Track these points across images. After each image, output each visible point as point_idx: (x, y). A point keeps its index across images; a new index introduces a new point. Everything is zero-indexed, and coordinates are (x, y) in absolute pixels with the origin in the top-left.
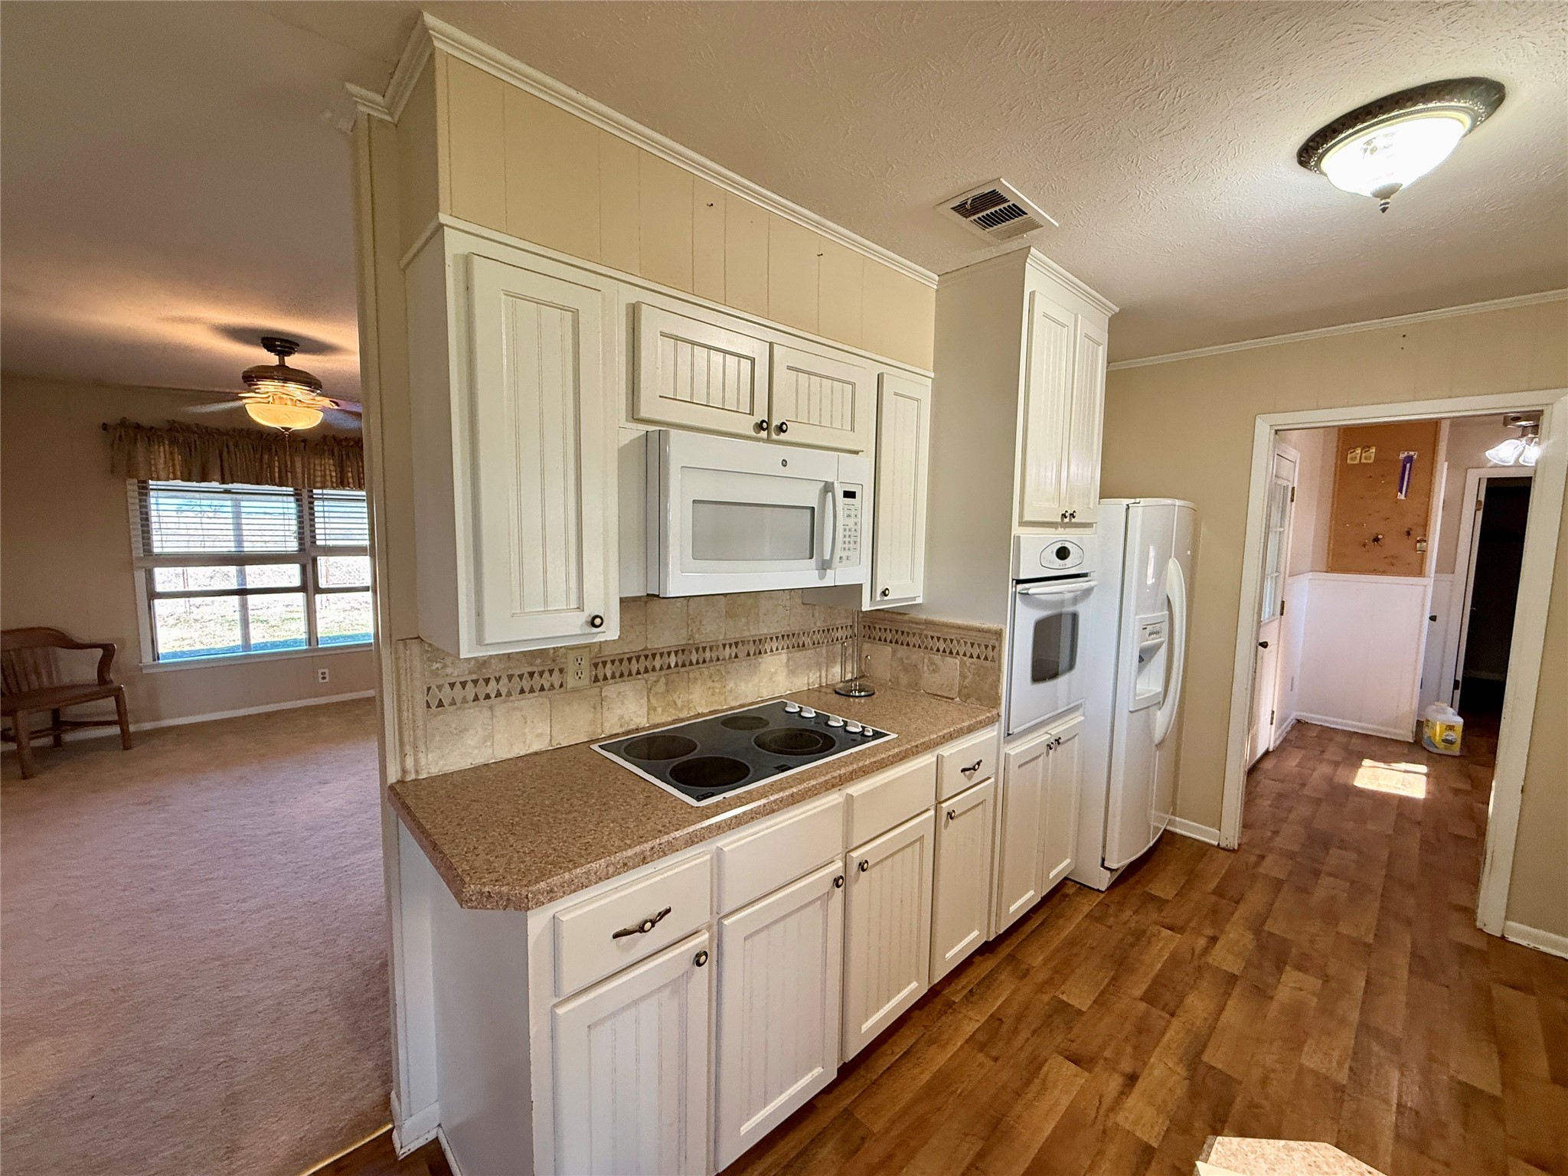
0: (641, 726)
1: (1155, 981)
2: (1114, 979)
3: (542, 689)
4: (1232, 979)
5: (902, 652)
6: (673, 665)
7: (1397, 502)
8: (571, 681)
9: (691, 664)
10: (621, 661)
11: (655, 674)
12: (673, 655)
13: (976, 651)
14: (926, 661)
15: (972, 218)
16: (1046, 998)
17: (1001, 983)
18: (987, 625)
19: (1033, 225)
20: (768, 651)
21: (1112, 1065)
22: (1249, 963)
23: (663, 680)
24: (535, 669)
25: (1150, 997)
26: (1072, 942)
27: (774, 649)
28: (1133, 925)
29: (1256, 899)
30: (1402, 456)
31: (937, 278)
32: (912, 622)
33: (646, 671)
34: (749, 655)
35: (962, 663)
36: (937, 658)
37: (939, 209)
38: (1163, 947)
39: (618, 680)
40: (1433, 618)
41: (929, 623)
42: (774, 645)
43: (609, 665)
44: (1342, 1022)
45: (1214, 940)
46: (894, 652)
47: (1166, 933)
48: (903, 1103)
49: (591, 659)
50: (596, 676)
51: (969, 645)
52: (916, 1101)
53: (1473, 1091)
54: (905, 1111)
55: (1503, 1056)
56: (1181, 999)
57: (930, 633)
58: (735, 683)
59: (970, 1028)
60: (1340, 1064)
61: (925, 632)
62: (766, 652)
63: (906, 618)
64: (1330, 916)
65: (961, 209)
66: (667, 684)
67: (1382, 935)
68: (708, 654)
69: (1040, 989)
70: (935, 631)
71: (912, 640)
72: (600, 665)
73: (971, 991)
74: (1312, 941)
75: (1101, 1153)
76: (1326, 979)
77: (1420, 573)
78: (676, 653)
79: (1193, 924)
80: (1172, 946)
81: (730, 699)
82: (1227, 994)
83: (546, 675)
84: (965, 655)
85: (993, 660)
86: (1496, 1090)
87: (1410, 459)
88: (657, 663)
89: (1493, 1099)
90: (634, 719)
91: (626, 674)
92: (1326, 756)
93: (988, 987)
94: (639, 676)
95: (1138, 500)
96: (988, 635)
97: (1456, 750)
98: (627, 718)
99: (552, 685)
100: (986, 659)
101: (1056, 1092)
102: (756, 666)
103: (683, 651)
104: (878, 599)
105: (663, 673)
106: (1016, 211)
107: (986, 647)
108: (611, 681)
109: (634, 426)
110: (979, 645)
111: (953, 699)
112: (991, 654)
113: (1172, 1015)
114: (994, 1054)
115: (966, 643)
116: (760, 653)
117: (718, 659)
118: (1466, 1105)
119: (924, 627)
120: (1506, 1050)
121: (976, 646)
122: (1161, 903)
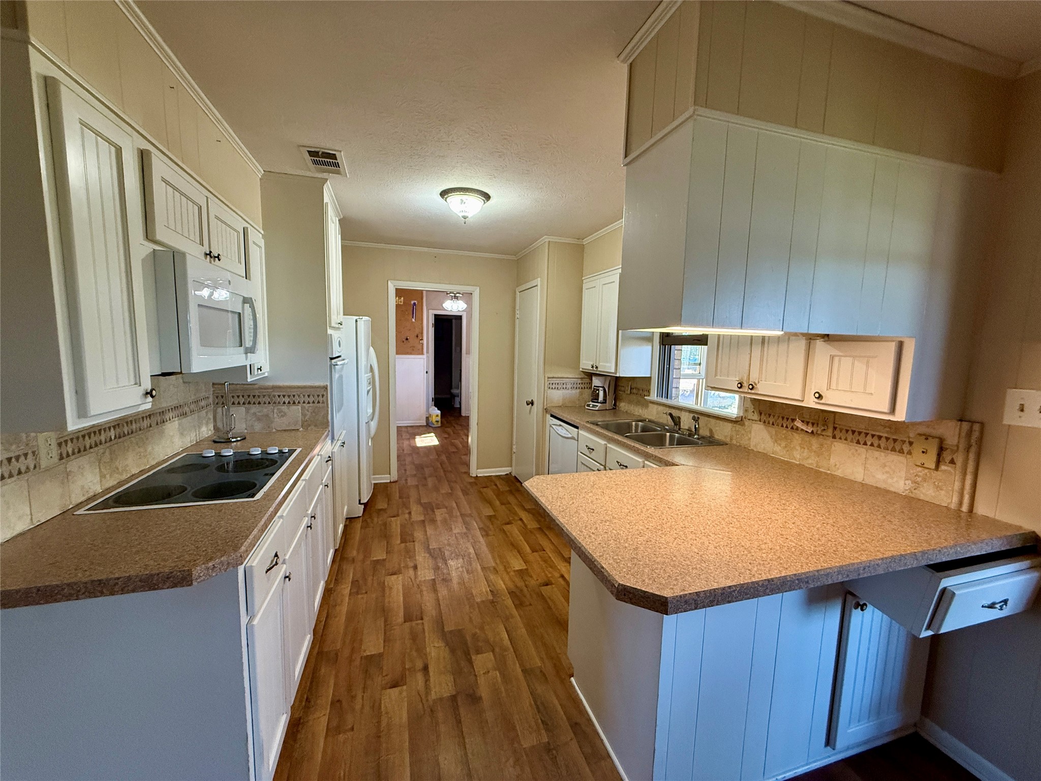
0: (97, 492)
1: (401, 536)
2: (387, 543)
3: (20, 473)
4: (423, 522)
5: (254, 409)
6: (113, 438)
7: (412, 322)
8: (44, 463)
9: (124, 435)
10: (78, 438)
11: (101, 446)
12: (112, 429)
13: (311, 399)
14: (275, 411)
15: (313, 158)
16: (368, 562)
17: (346, 569)
18: (317, 384)
19: (338, 173)
20: (168, 419)
21: (407, 567)
22: (425, 515)
23: (108, 451)
24: (12, 455)
25: (403, 541)
26: (362, 540)
27: (171, 418)
28: (380, 523)
29: (413, 494)
30: (412, 302)
31: (263, 172)
32: (261, 389)
33: (96, 445)
34: (157, 424)
35: (303, 408)
36: (284, 408)
37: (301, 148)
38: (396, 525)
39: (77, 455)
40: (427, 372)
41: (274, 388)
42: (171, 414)
43: (69, 443)
44: (456, 517)
45: (410, 513)
46: (247, 411)
47: (393, 519)
48: (342, 632)
49: (57, 439)
50: (61, 454)
51: (306, 396)
52: (346, 627)
53: (491, 516)
54: (345, 634)
55: (490, 505)
56: (412, 535)
57: (277, 394)
58: (152, 447)
59: (347, 591)
60: (462, 527)
61: (273, 393)
62: (167, 421)
63: (256, 386)
64: (436, 489)
65: (312, 154)
66: (111, 454)
67: (452, 489)
68: (134, 426)
69: (363, 561)
70: (281, 392)
71: (262, 400)
72: (63, 443)
73: (336, 579)
74: (437, 499)
75: (421, 591)
76: (446, 508)
77: (422, 354)
78: (114, 427)
79: (400, 511)
80: (399, 522)
81: (150, 460)
82: (425, 526)
83: (22, 458)
84: (304, 402)
85: (323, 403)
86: (494, 514)
87: (415, 304)
88: (103, 437)
89: (495, 515)
90: (92, 487)
91: (82, 449)
92: (403, 437)
93: (342, 573)
94: (92, 450)
95: (361, 317)
96: (318, 390)
97: (439, 424)
98: (86, 487)
99: (28, 468)
100: (319, 402)
101: (395, 586)
102: (162, 433)
103: (118, 425)
104: (256, 373)
105: (108, 444)
106: (337, 165)
107: (318, 396)
108: (73, 457)
109: (146, 243)
110: (313, 396)
111: (298, 430)
112: (322, 399)
113: (414, 542)
114: (364, 592)
115: (304, 396)
116: (164, 422)
117: (140, 430)
118: (490, 520)
119: (271, 390)
120: (490, 503)
121: (311, 396)
122: (384, 510)
